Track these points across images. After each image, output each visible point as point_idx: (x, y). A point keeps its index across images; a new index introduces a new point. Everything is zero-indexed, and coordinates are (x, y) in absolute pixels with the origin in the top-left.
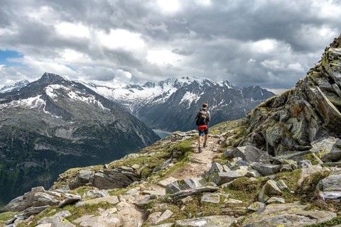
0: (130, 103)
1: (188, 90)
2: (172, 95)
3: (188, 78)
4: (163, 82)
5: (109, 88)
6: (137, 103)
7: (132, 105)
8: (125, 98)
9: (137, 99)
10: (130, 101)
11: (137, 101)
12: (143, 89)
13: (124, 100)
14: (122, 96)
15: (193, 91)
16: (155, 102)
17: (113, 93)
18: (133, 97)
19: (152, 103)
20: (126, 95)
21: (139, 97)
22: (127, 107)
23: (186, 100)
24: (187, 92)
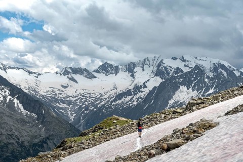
0: (69, 103)
1: (183, 84)
2: (151, 92)
3: (183, 60)
4: (134, 65)
5: (30, 73)
6: (83, 104)
7: (72, 107)
8: (60, 94)
9: (83, 96)
10: (68, 99)
11: (82, 99)
12: (96, 77)
13: (58, 97)
14: (54, 89)
15: (193, 84)
16: (117, 103)
17: (38, 82)
18: (76, 92)
19: (111, 104)
20: (63, 86)
21: (86, 91)
22: (63, 111)
23: (178, 102)
24: (180, 86)
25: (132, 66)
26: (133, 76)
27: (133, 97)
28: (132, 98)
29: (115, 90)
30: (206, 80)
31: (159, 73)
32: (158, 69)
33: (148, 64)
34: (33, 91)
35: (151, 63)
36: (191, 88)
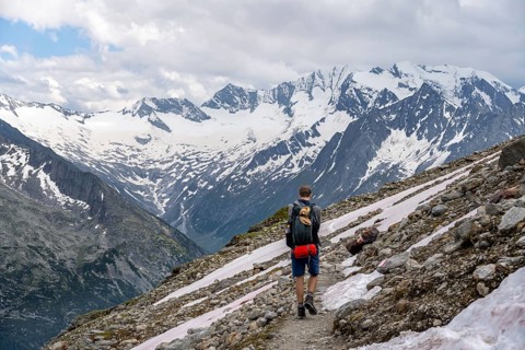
0: (155, 175)
1: (397, 124)
2: (329, 146)
3: (397, 74)
4: (291, 87)
5: (67, 113)
6: (184, 177)
7: (162, 183)
8: (134, 156)
9: (184, 159)
10: (152, 167)
11: (182, 166)
12: (209, 118)
13: (130, 163)
14: (120, 147)
15: (419, 125)
16: (256, 170)
17: (84, 133)
18: (167, 151)
19: (244, 174)
20: (139, 140)
21: (189, 148)
22: (142, 194)
23: (387, 164)
24: (392, 130)
25: (286, 91)
26: (288, 111)
27: (291, 157)
28: (288, 160)
29: (252, 145)
30: (447, 115)
31: (345, 103)
32: (343, 94)
33: (321, 84)
34: (75, 151)
35: (327, 82)
36: (415, 133)
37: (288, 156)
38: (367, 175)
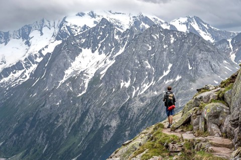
4: (30, 28)
15: (100, 45)
23: (77, 71)
24: (83, 49)
25: (27, 30)
27: (25, 71)
28: (23, 73)
29: (3, 65)
30: (117, 37)
31: (60, 35)
32: (60, 30)
33: (48, 25)
35: (52, 23)
36: (97, 50)
37: (23, 70)
38: (65, 79)
